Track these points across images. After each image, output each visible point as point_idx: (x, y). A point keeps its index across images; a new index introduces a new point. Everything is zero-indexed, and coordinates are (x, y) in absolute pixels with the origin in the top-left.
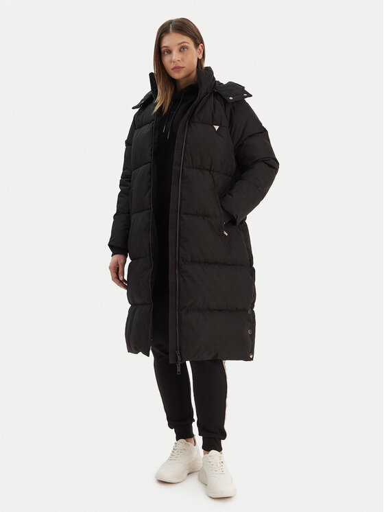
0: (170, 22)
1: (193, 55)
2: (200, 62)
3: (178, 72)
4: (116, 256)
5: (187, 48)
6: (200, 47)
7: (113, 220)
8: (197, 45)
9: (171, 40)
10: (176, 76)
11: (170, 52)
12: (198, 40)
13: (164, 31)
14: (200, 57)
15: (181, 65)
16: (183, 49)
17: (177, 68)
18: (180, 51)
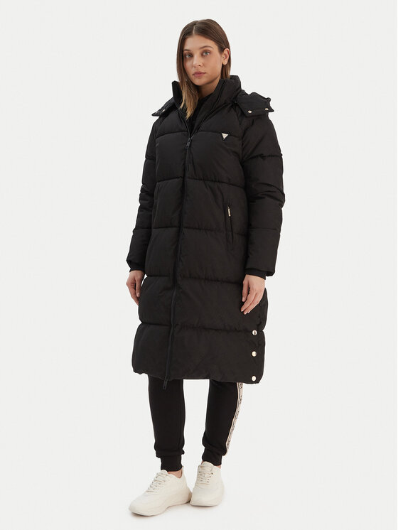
0: (194, 24)
1: (216, 61)
2: (225, 68)
3: (199, 78)
4: (133, 272)
5: (210, 52)
6: (225, 52)
7: (132, 234)
8: (221, 50)
9: (194, 43)
10: (198, 82)
11: (191, 56)
12: (223, 44)
13: (187, 33)
14: (225, 62)
15: (202, 70)
16: (205, 53)
17: (199, 74)
18: (202, 55)
